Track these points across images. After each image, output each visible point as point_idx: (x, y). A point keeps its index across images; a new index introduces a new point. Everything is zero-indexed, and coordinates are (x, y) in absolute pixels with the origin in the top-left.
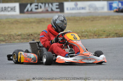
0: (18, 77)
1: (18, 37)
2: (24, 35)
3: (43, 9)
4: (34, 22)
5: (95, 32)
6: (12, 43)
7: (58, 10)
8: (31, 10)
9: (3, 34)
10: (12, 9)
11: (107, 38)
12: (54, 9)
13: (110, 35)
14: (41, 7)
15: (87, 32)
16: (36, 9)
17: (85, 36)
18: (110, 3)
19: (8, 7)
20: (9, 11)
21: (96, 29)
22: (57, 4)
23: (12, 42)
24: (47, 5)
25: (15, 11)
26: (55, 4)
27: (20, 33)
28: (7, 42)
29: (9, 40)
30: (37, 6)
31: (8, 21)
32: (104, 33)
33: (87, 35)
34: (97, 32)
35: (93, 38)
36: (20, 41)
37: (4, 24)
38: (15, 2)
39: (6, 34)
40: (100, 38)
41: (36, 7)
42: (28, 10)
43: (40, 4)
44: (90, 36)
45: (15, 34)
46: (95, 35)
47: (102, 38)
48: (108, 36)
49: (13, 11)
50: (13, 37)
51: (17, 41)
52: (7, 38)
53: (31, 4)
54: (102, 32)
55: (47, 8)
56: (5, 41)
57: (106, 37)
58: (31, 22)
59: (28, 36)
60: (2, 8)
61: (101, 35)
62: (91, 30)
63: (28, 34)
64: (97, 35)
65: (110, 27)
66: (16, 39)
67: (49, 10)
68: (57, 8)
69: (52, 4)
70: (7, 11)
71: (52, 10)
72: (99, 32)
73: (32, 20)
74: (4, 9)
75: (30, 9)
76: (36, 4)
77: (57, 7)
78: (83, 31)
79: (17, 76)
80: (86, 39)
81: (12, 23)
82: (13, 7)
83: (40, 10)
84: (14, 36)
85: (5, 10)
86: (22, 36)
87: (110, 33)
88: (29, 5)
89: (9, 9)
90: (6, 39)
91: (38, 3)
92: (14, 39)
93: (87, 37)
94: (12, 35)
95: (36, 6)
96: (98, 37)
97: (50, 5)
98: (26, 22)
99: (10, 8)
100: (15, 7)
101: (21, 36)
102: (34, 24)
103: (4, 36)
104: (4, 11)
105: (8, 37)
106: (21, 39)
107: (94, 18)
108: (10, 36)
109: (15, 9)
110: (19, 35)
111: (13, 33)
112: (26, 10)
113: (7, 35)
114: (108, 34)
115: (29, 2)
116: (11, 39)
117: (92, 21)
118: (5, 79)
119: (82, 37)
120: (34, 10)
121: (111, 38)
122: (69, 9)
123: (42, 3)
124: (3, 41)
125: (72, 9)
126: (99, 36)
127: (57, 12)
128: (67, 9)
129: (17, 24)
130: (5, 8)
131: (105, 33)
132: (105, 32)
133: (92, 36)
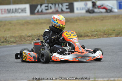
0: (28, 78)
1: (28, 39)
2: (35, 36)
3: (53, 9)
4: (44, 23)
5: (105, 31)
6: (23, 45)
7: (68, 10)
8: (42, 11)
9: (14, 35)
10: (22, 10)
11: (117, 36)
12: (64, 9)
13: (119, 34)
14: (51, 8)
15: (97, 32)
16: (46, 10)
17: (95, 35)
18: (119, 2)
19: (19, 9)
20: (19, 13)
21: (106, 28)
22: (67, 4)
23: (23, 43)
24: (57, 6)
25: (25, 12)
26: (64, 5)
27: (30, 34)
28: (18, 43)
29: (20, 41)
30: (48, 6)
31: (19, 23)
32: (113, 32)
33: (96, 34)
34: (107, 31)
35: (103, 37)
36: (31, 42)
37: (15, 26)
38: (26, 3)
39: (17, 35)
40: (109, 37)
41: (47, 8)
42: (38, 11)
43: (50, 5)
44: (100, 35)
45: (26, 35)
46: (105, 35)
47: (112, 37)
48: (117, 35)
49: (24, 12)
50: (24, 39)
51: (28, 42)
52: (18, 40)
53: (41, 5)
54: (112, 32)
55: (57, 8)
56: (16, 42)
57: (115, 36)
58: (42, 23)
59: (38, 36)
60: (13, 10)
61: (111, 34)
62: (101, 29)
63: (39, 35)
64: (107, 34)
65: (119, 26)
66: (27, 40)
67: (59, 10)
68: (67, 9)
69: (62, 5)
70: (17, 12)
71: (62, 10)
72: (108, 31)
73: (43, 21)
74: (14, 10)
75: (40, 10)
76: (47, 5)
77: (67, 7)
78: (93, 30)
79: (28, 76)
80: (96, 38)
81: (23, 24)
82: (24, 9)
83: (50, 11)
84: (24, 37)
85: (16, 11)
86: (33, 36)
87: (120, 31)
88: (39, 6)
89: (20, 11)
90: (16, 40)
91: (48, 4)
92: (25, 40)
93: (97, 36)
94: (22, 36)
95: (46, 6)
96: (107, 36)
97: (60, 5)
98: (36, 23)
99: (21, 9)
100: (25, 8)
101: (31, 37)
102: (44, 25)
103: (15, 37)
104: (15, 13)
105: (19, 38)
106: (32, 40)
107: (104, 18)
108: (21, 37)
109: (25, 10)
110: (29, 36)
111: (23, 34)
112: (36, 11)
113: (18, 37)
114: (118, 33)
115: (40, 3)
116: (21, 40)
117: (102, 20)
118: (16, 79)
119: (92, 36)
120: (44, 11)
121: (120, 36)
122: (79, 9)
123: (52, 4)
124: (14, 42)
125: (81, 9)
126: (109, 36)
127: (67, 12)
128: (77, 9)
129: (27, 25)
130: (16, 9)
131: (115, 32)
132: (114, 30)
133: (101, 35)
